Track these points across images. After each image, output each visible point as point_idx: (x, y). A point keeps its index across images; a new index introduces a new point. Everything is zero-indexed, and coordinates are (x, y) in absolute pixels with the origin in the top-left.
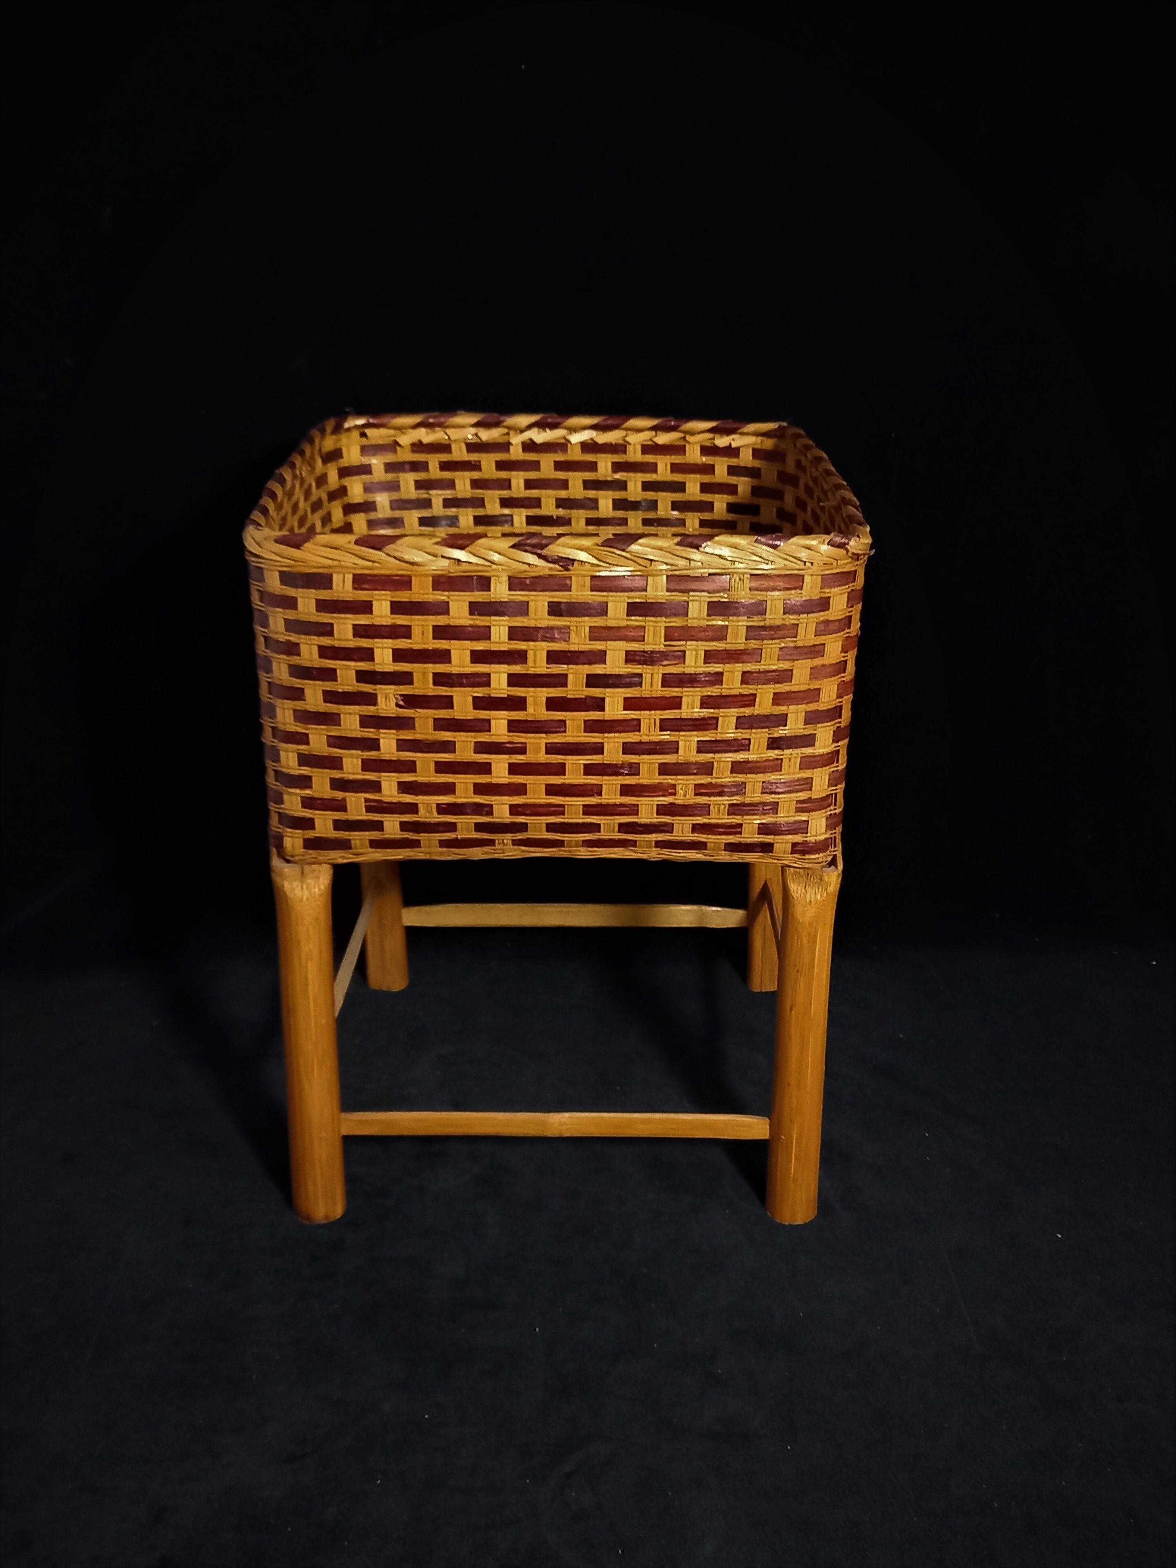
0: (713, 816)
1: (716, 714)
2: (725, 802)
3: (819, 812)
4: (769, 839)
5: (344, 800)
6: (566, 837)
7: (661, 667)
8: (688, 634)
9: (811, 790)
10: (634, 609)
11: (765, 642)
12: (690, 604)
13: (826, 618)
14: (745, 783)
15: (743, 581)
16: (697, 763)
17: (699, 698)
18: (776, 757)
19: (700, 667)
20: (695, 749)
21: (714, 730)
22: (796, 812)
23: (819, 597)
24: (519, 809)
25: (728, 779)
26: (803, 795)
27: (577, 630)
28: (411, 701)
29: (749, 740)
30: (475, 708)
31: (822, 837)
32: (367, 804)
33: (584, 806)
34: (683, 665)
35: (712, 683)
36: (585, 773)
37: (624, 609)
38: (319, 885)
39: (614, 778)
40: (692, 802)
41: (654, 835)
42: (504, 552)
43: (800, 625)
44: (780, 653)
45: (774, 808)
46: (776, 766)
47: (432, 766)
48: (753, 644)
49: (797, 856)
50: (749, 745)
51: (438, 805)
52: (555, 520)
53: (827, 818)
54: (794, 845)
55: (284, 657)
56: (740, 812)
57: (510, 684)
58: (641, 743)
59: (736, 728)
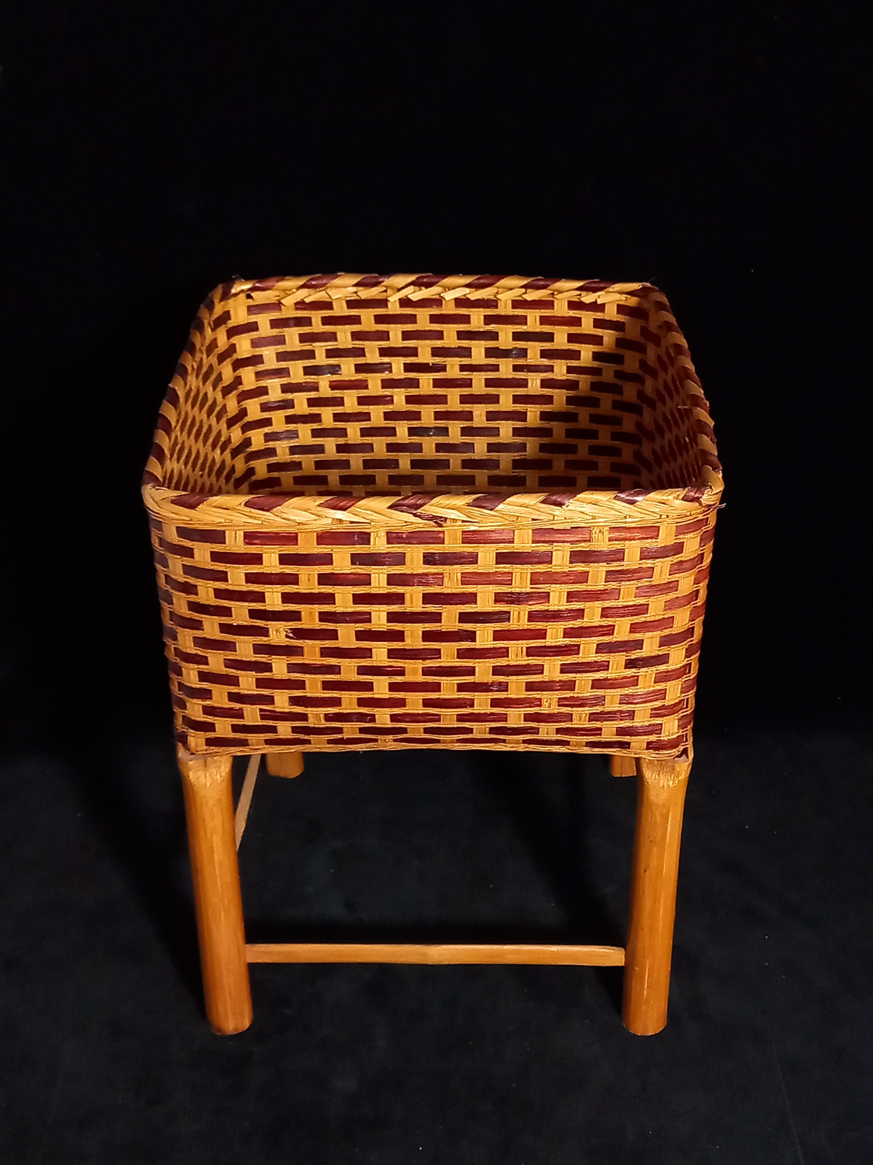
0: (576, 722)
1: (578, 642)
2: (586, 712)
3: (672, 716)
4: (626, 739)
5: (241, 709)
6: (442, 737)
7: (528, 606)
8: (552, 578)
9: (665, 699)
10: (502, 558)
11: (623, 583)
12: (554, 553)
13: (680, 559)
14: (605, 696)
15: (603, 532)
16: (560, 681)
17: (562, 630)
18: (633, 674)
19: (563, 605)
20: (559, 670)
21: (576, 654)
22: (651, 717)
23: (673, 543)
24: (400, 718)
25: (589, 694)
26: (658, 704)
27: (450, 577)
28: (300, 634)
29: (609, 662)
30: (357, 640)
31: (675, 736)
32: (261, 713)
33: (458, 715)
34: (547, 604)
35: (575, 618)
36: (458, 691)
37: (493, 557)
38: (220, 773)
39: (485, 693)
40: (556, 711)
41: (522, 736)
42: (383, 512)
43: (655, 568)
44: (637, 591)
45: (631, 715)
46: (634, 681)
47: (320, 685)
48: (613, 585)
49: (651, 751)
50: (608, 666)
51: (326, 715)
52: (431, 367)
53: (679, 720)
54: (648, 743)
55: (184, 595)
56: (599, 719)
57: (389, 621)
58: (508, 666)
59: (596, 653)
